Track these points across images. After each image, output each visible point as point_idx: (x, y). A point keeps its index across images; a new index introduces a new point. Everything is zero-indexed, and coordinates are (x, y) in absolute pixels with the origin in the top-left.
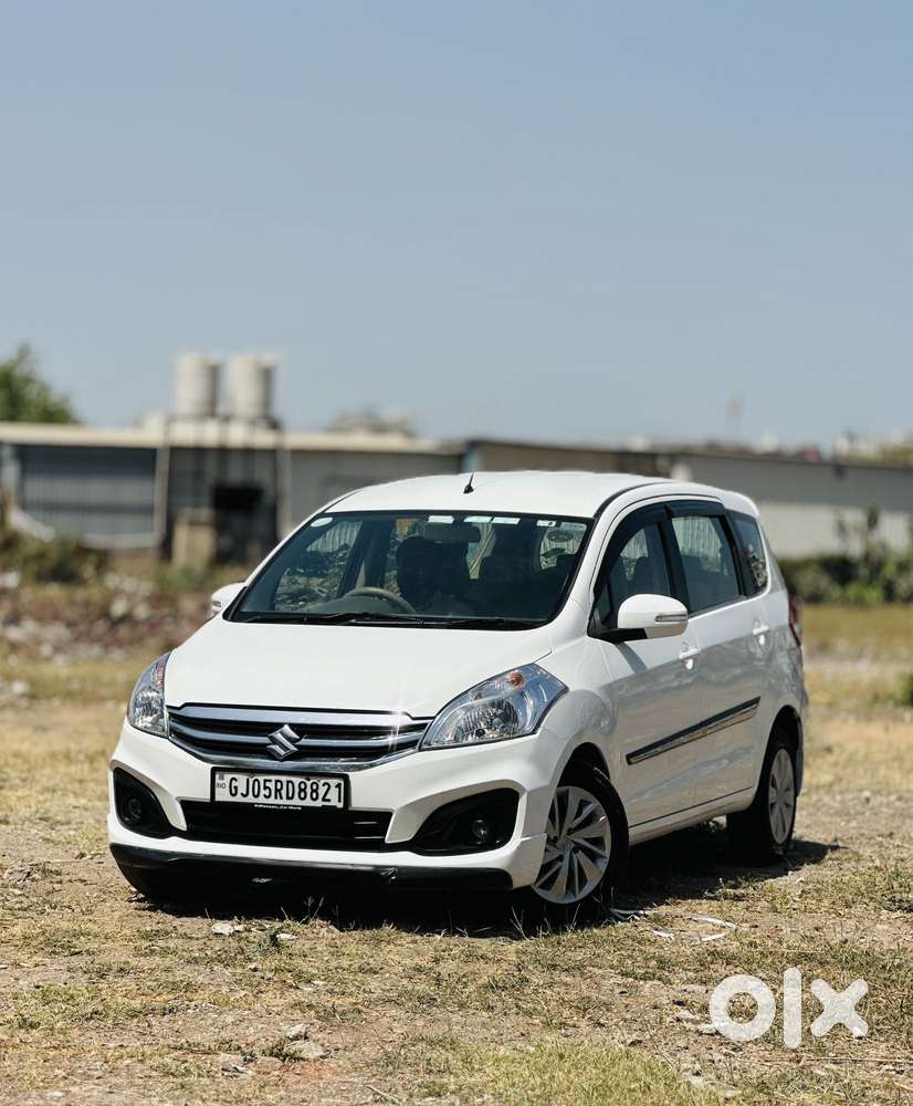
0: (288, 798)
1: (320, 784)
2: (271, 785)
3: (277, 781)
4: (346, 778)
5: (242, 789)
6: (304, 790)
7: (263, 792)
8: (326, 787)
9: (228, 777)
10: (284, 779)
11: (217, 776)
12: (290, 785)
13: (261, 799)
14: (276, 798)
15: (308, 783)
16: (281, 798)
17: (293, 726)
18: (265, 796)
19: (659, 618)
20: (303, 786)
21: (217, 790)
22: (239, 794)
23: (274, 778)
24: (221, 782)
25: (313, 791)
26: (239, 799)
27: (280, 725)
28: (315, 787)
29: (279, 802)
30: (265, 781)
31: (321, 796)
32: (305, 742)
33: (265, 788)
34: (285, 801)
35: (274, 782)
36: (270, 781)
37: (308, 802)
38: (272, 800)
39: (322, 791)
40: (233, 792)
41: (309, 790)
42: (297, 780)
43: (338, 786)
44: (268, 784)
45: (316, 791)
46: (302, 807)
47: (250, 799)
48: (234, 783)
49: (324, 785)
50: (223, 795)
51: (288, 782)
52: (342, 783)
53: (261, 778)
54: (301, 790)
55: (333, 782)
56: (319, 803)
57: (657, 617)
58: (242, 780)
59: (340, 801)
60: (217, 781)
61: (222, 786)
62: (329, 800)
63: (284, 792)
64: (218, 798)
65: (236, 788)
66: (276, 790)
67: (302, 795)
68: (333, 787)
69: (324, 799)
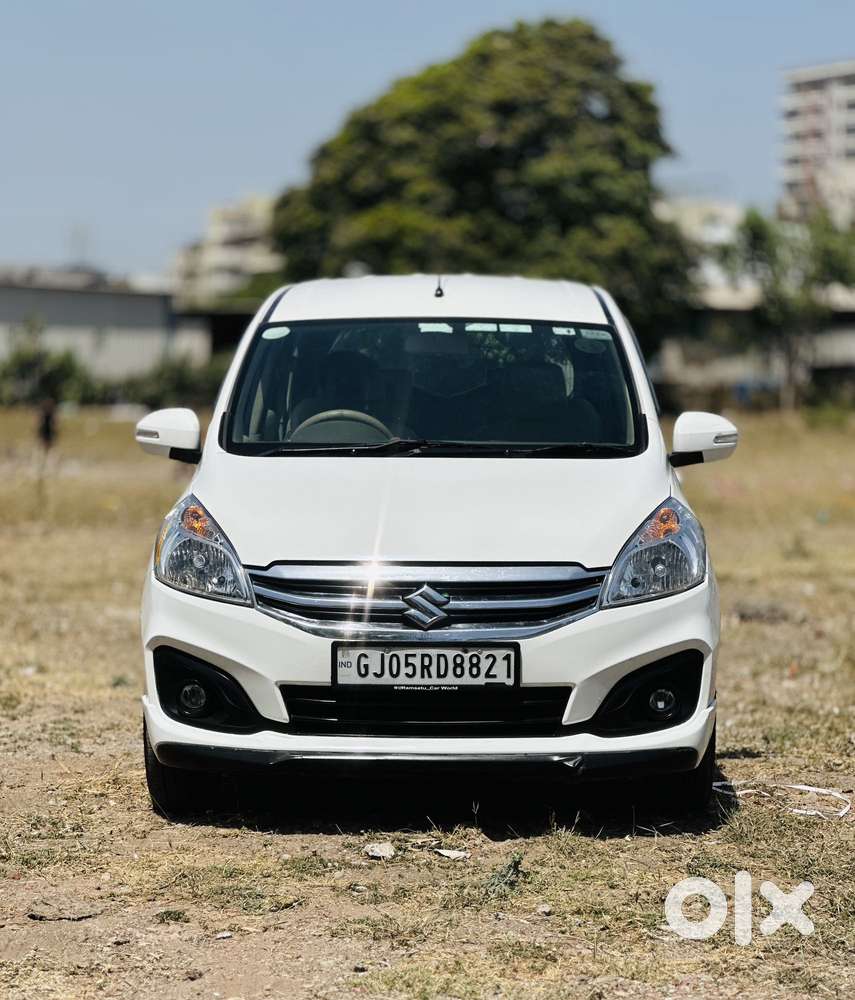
0: (439, 676)
1: (482, 657)
2: (417, 661)
3: (423, 656)
4: (516, 648)
5: (375, 668)
6: (461, 665)
7: (404, 670)
8: (491, 660)
9: (355, 653)
10: (433, 652)
11: (340, 653)
12: (442, 660)
13: (402, 680)
14: (423, 676)
15: (467, 656)
16: (430, 676)
17: (433, 585)
18: (407, 675)
19: (718, 438)
20: (459, 661)
21: (341, 671)
22: (371, 675)
23: (419, 652)
24: (344, 660)
25: (472, 665)
26: (370, 680)
27: (418, 585)
28: (475, 661)
29: (427, 681)
30: (407, 656)
31: (483, 671)
32: (454, 604)
33: (407, 664)
34: (435, 681)
35: (419, 658)
36: (414, 655)
37: (467, 680)
38: (417, 680)
39: (485, 665)
40: (363, 672)
41: (467, 665)
42: (451, 653)
43: (507, 658)
44: (410, 660)
45: (477, 665)
46: (459, 686)
47: (387, 680)
48: (364, 661)
49: (487, 657)
50: (349, 677)
51: (439, 656)
52: (512, 654)
53: (402, 653)
54: (456, 665)
55: (500, 653)
56: (481, 681)
57: (717, 437)
58: (374, 657)
59: (509, 676)
60: (340, 658)
61: (347, 665)
62: (494, 676)
63: (433, 670)
64: (341, 681)
65: (366, 666)
66: (423, 667)
67: (459, 671)
68: (499, 660)
69: (488, 675)
